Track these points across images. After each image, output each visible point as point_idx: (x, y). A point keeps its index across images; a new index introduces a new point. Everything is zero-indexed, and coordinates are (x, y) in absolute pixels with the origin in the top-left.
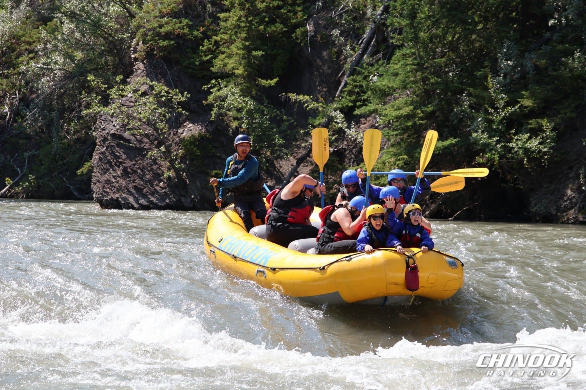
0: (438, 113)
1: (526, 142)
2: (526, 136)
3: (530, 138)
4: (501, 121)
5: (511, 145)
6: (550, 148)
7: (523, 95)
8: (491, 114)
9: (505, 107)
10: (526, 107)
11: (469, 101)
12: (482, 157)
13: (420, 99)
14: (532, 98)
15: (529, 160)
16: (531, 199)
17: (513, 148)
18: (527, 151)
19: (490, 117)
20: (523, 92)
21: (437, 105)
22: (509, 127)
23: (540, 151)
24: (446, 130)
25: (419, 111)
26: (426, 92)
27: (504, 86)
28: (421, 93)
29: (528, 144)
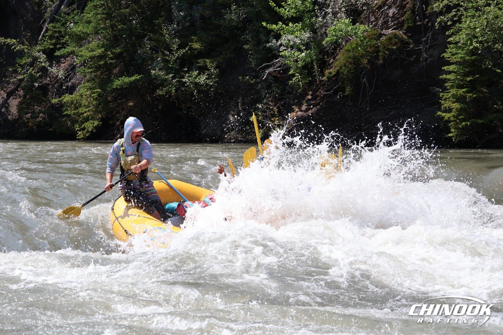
0: (125, 54)
1: (195, 78)
2: (196, 73)
3: (199, 74)
4: (175, 61)
5: (184, 80)
6: (215, 82)
7: (193, 39)
8: (166, 55)
9: (178, 49)
10: (195, 49)
11: (150, 44)
12: (162, 90)
13: (110, 43)
14: (200, 42)
15: (199, 92)
16: (201, 124)
17: (186, 82)
18: (196, 85)
19: (167, 58)
20: (193, 37)
21: (124, 47)
22: (182, 65)
23: (207, 85)
24: (132, 68)
25: (110, 53)
26: (115, 36)
27: (178, 32)
28: (110, 38)
29: (197, 79)
